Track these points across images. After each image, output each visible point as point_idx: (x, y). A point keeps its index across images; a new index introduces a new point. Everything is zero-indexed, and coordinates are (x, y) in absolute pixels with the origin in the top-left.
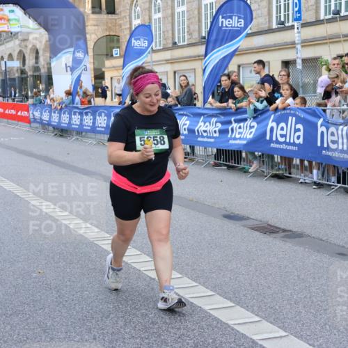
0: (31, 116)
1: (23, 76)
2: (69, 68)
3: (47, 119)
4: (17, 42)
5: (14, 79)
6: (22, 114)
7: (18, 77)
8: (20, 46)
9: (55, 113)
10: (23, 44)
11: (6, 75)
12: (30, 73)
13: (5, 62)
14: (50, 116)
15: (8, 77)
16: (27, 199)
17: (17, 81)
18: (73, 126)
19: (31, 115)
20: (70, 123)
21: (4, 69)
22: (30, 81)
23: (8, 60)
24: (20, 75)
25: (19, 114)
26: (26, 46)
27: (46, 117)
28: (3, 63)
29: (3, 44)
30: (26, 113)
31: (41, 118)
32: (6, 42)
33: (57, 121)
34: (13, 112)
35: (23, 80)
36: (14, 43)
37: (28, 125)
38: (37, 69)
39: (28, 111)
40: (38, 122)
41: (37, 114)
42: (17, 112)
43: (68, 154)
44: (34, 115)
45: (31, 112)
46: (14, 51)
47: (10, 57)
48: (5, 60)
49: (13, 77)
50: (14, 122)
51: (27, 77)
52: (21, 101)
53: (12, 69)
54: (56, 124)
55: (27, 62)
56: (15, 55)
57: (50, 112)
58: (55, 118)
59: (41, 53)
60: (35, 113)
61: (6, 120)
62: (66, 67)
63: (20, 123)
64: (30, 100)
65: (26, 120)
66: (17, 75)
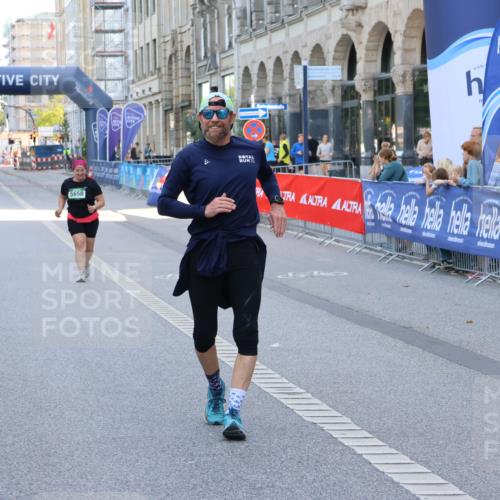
0: (369, 214)
1: (350, 104)
2: (475, 85)
3: (412, 224)
4: (337, 14)
5: (324, 113)
6: (345, 206)
7: (336, 107)
8: (344, 26)
9: (432, 205)
10: (352, 19)
11: (304, 102)
12: (366, 97)
13: (305, 68)
14: (421, 215)
15: (309, 106)
16: (359, 451)
17: (331, 119)
18: (480, 244)
19: (368, 210)
20: (472, 235)
21: (299, 86)
22: (366, 117)
23: (311, 63)
24: (339, 101)
25: (336, 206)
26: (360, 25)
27: (408, 216)
28: (299, 70)
29: (300, 19)
30: (354, 205)
31: (394, 220)
32: (308, 16)
33: (438, 228)
34: (321, 201)
35: (348, 115)
36: (330, 17)
37: (359, 236)
38: (384, 86)
39: (360, 199)
40: (386, 232)
41: (385, 209)
42: (331, 203)
43: (471, 322)
44: (375, 211)
45: (367, 203)
46: (328, 38)
47: (318, 53)
48: (304, 63)
49: (322, 107)
50: (321, 227)
51: (359, 107)
52: (342, 173)
53: (320, 85)
54: (433, 236)
55: (360, 66)
56: (330, 48)
57: (421, 204)
58: (432, 222)
59: (398, 42)
60: (378, 205)
61: (301, 223)
62: (469, 82)
63: (337, 231)
64: (363, 168)
65: (355, 223)
66: (331, 102)
